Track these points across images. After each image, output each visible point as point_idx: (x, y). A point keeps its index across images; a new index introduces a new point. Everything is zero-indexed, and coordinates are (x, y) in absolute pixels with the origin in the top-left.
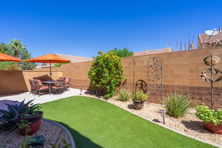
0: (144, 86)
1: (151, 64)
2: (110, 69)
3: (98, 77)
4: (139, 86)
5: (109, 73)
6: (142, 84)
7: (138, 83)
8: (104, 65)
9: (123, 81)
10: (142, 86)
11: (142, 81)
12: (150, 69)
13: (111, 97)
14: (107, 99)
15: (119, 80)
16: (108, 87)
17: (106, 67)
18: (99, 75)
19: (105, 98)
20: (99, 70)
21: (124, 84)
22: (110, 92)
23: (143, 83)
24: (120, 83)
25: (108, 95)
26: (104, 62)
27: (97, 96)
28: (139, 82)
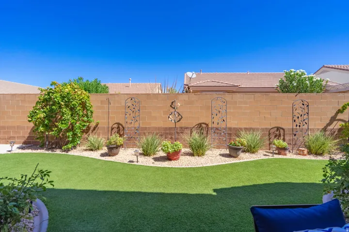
0: (121, 130)
1: (129, 104)
2: (72, 109)
3: (49, 120)
4: (115, 130)
5: (72, 115)
6: (118, 127)
7: (114, 126)
8: (63, 103)
9: (93, 125)
10: (119, 130)
11: (119, 124)
12: (128, 110)
13: (75, 147)
14: (68, 150)
15: (88, 124)
16: (70, 134)
17: (67, 106)
18: (52, 118)
19: (65, 151)
20: (51, 110)
21: (94, 129)
22: (73, 141)
23: (120, 126)
24: (89, 128)
25: (70, 146)
26: (63, 98)
27: (48, 149)
28: (116, 126)
